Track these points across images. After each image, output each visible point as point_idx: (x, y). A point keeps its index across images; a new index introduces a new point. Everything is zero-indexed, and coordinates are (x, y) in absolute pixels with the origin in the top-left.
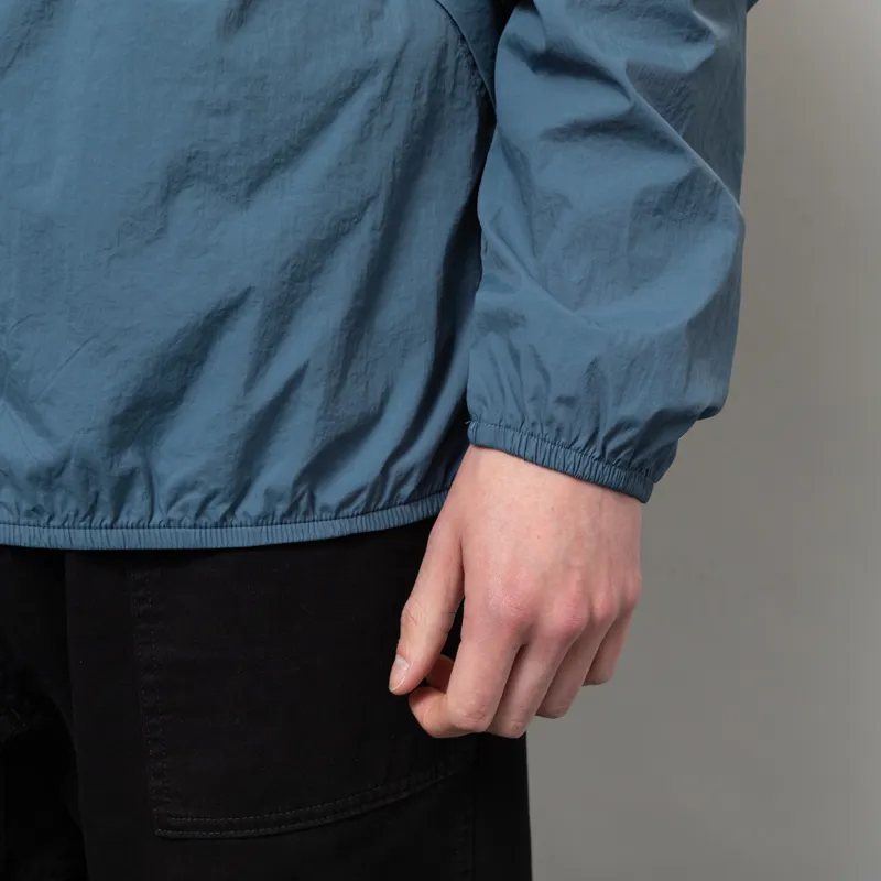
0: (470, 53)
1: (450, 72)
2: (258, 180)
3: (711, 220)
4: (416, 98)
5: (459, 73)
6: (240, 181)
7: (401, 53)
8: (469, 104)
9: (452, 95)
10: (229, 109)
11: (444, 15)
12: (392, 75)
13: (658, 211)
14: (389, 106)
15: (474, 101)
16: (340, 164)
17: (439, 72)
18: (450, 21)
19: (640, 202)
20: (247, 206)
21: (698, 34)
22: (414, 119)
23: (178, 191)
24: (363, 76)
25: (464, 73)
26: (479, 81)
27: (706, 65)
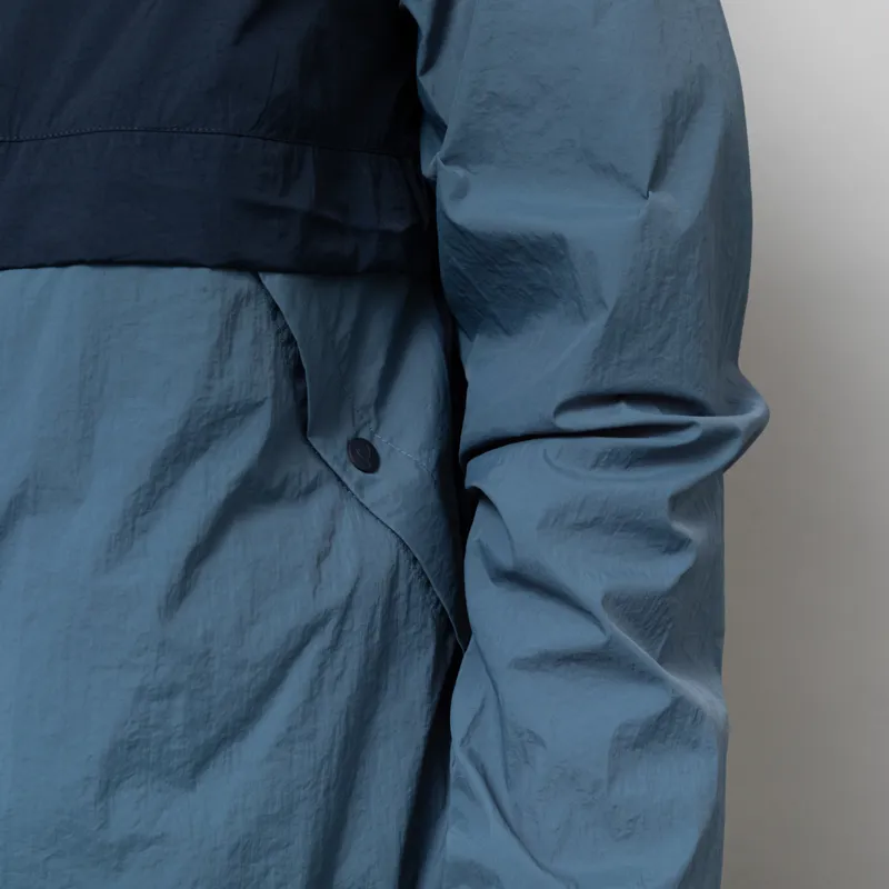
0: (423, 573)
1: (402, 599)
2: (203, 761)
3: (694, 747)
4: (369, 636)
5: (412, 595)
6: (186, 763)
7: (351, 596)
8: (424, 625)
9: (407, 621)
10: (171, 692)
11: (395, 541)
12: (342, 621)
13: (635, 746)
14: (341, 654)
15: (430, 621)
16: (289, 729)
17: (390, 603)
18: (401, 546)
19: (619, 739)
20: (192, 787)
21: (677, 544)
22: (367, 661)
23: (117, 785)
24: (311, 631)
25: (417, 596)
26: (434, 598)
27: (686, 578)
